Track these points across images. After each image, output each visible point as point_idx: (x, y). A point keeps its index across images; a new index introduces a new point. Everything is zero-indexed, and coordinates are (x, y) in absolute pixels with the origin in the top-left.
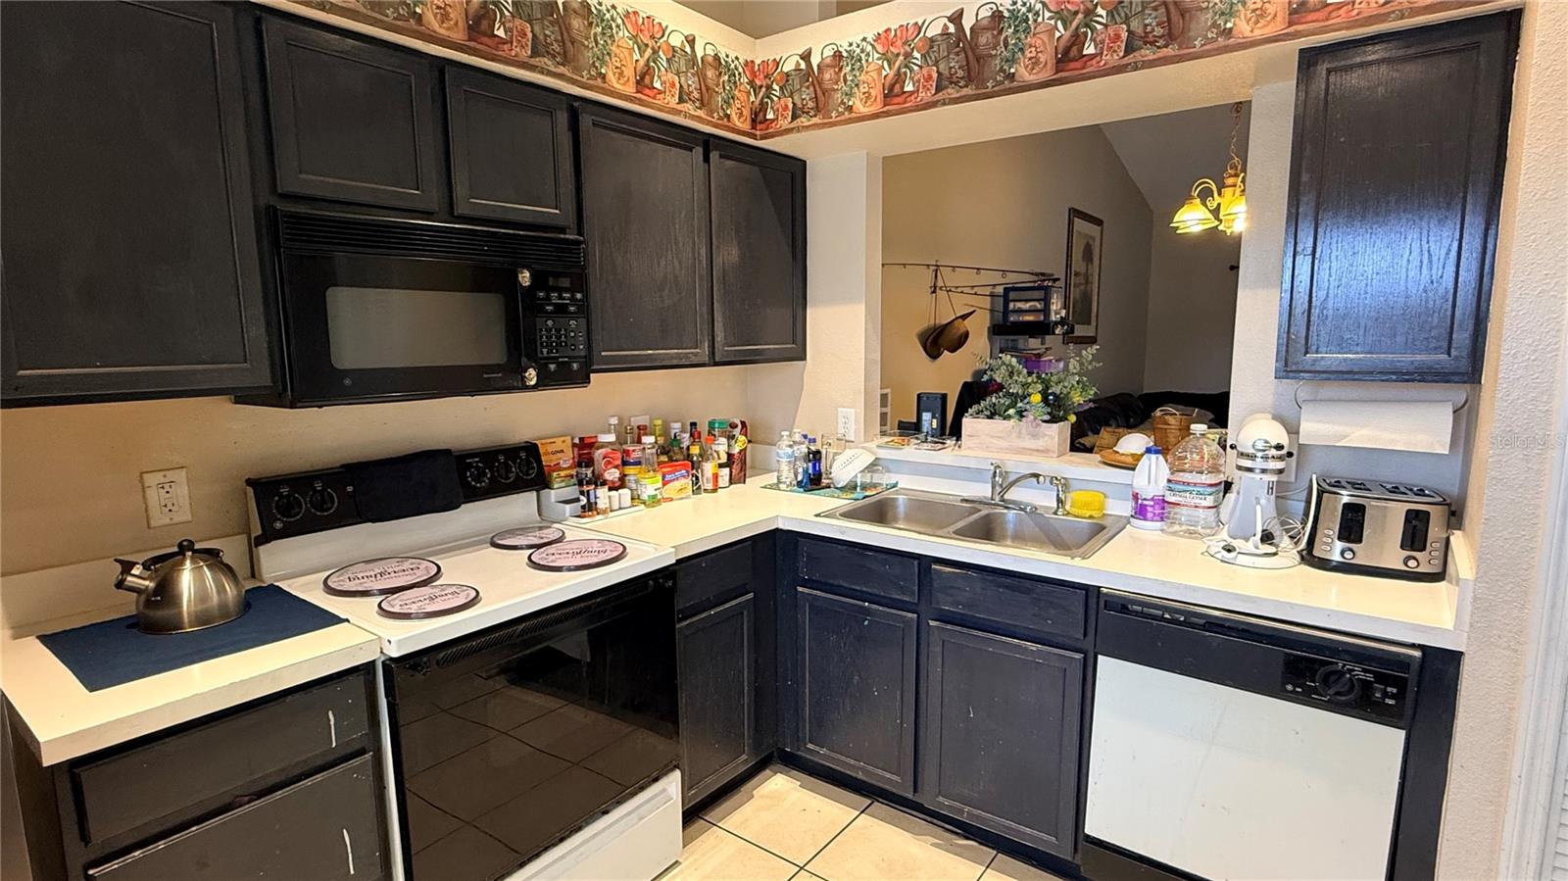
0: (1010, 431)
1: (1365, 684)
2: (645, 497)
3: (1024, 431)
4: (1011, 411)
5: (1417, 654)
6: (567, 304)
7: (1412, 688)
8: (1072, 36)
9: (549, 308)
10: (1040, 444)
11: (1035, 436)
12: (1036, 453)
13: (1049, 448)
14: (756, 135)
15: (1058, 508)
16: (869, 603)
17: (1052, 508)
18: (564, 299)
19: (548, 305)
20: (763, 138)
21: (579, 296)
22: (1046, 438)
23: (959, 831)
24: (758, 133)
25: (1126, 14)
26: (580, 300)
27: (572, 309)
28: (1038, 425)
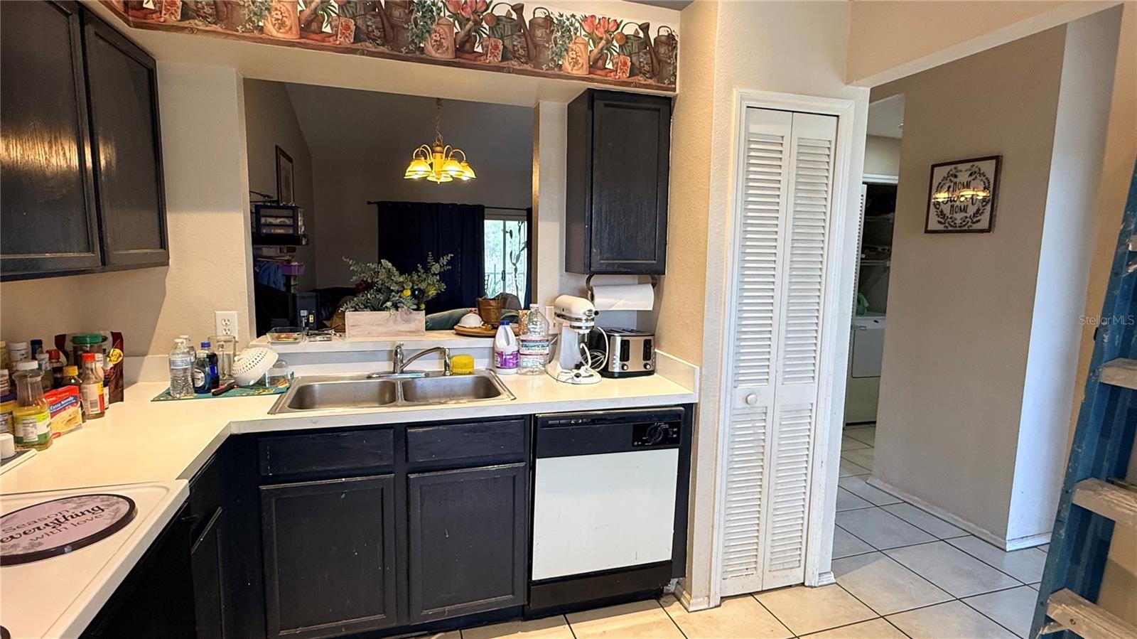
0: (388, 319)
1: (666, 430)
2: (33, 437)
3: (399, 318)
4: (389, 304)
5: (682, 408)
7: (682, 426)
8: (466, 35)
10: (412, 326)
11: (407, 321)
12: (409, 334)
13: (419, 329)
14: (129, 21)
15: (446, 370)
16: (345, 478)
17: (441, 371)
20: (137, 26)
22: (417, 322)
23: (426, 632)
24: (130, 18)
25: (501, 34)
28: (411, 313)
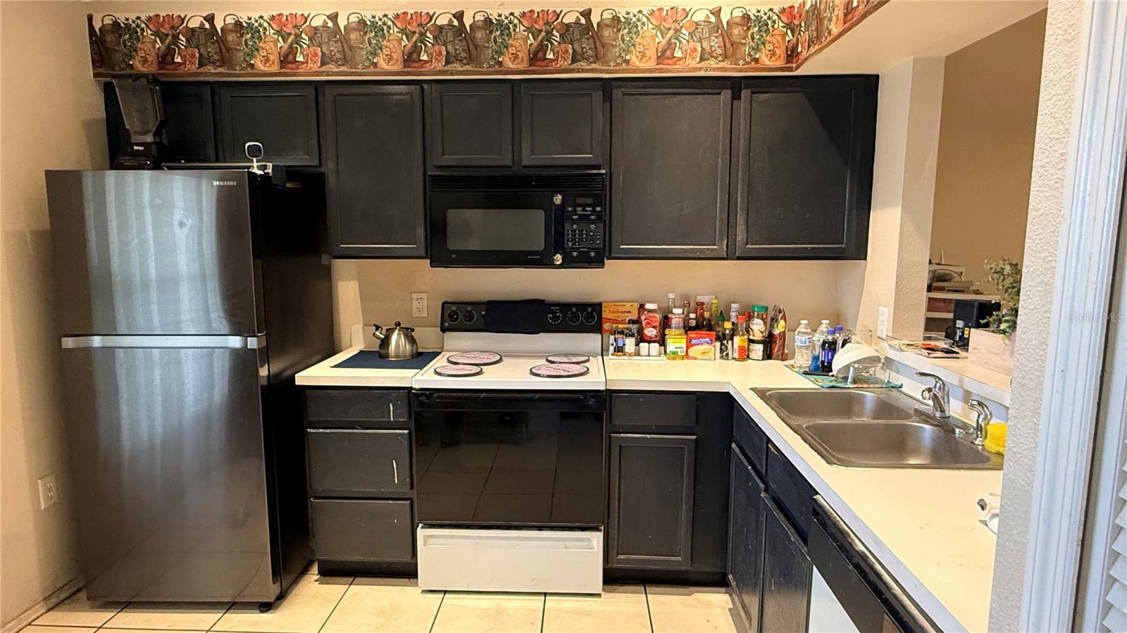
6: (588, 214)
9: (575, 217)
18: (587, 211)
19: (575, 215)
21: (598, 209)
26: (600, 212)
27: (593, 217)
